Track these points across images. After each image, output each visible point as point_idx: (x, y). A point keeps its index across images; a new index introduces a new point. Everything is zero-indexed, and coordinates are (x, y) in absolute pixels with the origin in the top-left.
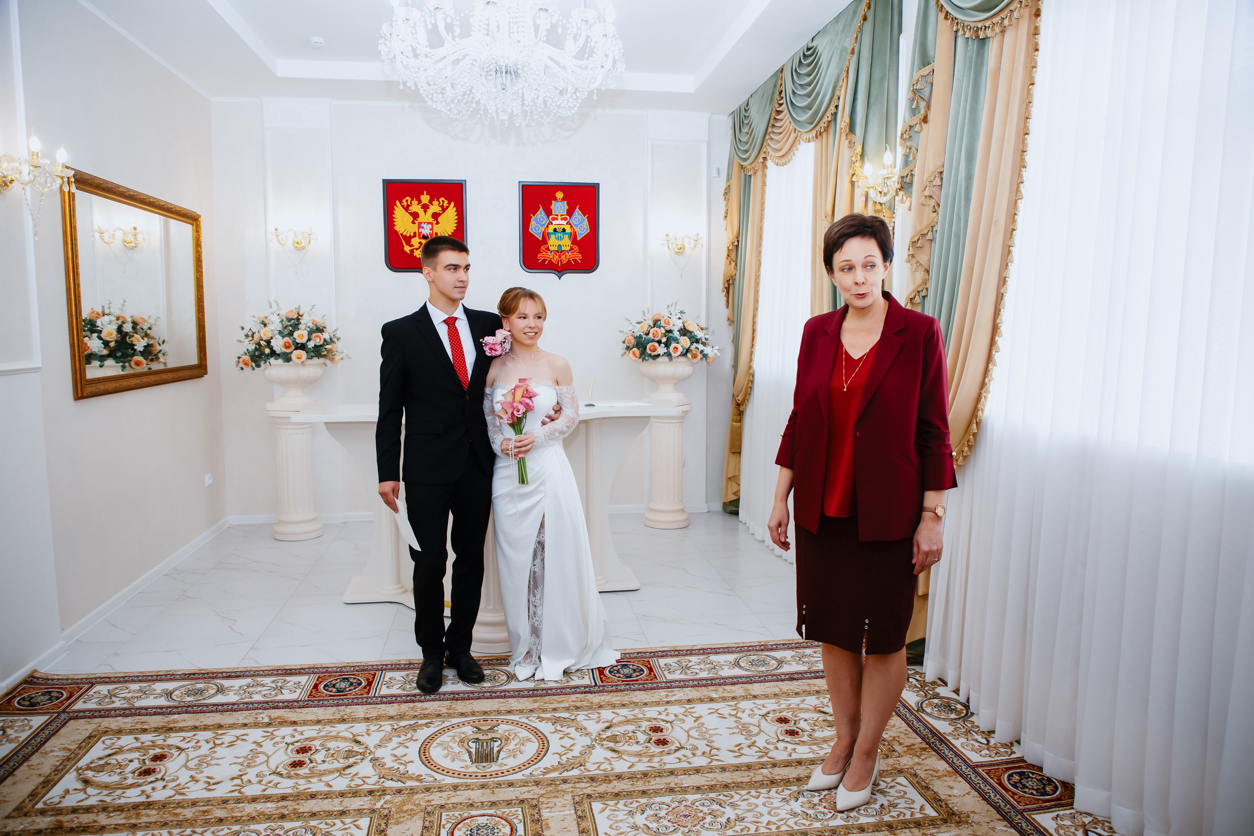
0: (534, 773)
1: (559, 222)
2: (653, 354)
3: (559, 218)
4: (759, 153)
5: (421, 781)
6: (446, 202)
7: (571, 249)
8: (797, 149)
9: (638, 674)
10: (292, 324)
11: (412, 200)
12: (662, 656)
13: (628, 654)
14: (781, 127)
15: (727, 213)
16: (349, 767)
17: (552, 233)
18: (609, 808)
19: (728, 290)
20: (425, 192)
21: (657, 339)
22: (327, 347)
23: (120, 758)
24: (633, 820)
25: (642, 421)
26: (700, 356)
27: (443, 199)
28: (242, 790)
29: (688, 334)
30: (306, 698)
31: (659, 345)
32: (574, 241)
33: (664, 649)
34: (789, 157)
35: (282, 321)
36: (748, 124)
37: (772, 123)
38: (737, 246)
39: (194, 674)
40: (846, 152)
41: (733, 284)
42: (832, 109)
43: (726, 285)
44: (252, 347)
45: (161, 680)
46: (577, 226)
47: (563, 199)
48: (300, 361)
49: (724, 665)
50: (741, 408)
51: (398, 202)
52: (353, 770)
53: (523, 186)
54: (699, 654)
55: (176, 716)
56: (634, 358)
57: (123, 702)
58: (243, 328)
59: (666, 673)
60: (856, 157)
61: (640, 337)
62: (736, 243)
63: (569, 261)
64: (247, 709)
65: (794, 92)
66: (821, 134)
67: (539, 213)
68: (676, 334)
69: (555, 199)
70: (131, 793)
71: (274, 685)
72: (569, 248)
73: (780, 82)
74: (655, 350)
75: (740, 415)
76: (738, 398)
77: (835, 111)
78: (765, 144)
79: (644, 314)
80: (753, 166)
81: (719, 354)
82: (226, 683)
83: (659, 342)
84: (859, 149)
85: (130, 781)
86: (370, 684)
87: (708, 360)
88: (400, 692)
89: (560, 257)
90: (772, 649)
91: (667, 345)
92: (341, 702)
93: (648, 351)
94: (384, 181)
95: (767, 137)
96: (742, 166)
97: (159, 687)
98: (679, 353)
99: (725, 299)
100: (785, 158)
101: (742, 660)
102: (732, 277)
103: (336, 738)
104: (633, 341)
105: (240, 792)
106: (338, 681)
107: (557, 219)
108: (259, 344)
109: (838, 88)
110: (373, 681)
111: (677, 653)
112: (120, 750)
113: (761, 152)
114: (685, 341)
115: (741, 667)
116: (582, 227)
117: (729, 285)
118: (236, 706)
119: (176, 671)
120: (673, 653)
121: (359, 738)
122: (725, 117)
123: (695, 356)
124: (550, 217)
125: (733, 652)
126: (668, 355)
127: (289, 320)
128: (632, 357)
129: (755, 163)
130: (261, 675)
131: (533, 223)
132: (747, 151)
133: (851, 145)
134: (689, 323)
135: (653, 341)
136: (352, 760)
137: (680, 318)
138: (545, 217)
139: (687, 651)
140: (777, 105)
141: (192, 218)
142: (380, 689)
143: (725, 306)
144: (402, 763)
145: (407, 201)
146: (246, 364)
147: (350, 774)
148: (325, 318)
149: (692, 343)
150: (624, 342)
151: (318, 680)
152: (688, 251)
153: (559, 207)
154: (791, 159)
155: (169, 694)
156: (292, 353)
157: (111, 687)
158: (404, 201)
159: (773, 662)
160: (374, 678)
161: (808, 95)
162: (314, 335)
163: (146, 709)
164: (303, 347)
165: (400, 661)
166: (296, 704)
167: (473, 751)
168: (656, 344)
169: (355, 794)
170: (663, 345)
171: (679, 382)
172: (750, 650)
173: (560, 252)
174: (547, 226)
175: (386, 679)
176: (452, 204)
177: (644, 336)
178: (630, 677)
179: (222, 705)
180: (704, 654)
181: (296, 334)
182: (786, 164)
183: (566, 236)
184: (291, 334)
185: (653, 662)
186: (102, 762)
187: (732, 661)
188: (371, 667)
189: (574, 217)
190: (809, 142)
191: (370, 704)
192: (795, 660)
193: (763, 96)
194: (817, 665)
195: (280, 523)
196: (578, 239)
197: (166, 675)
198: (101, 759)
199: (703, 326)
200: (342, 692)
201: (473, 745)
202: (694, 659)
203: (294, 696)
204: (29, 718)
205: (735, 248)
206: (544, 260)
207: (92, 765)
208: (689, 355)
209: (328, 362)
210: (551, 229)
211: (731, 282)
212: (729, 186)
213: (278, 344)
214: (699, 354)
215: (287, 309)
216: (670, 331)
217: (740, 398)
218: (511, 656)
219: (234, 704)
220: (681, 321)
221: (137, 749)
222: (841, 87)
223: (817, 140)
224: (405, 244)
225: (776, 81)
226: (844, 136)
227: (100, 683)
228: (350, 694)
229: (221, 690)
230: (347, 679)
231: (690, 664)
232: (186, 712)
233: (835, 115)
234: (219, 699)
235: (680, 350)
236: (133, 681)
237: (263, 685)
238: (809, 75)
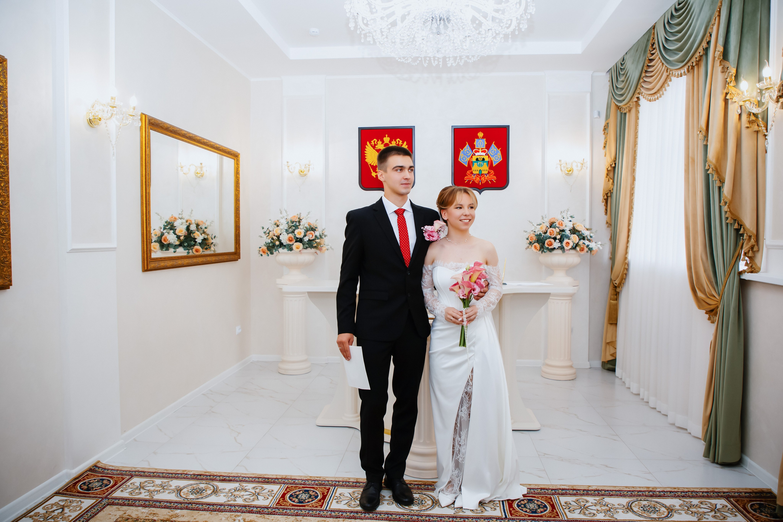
1: (480, 153)
2: (550, 247)
3: (480, 150)
4: (633, 95)
6: (401, 141)
7: (489, 173)
8: (668, 85)
9: (542, 510)
10: (294, 225)
11: (378, 141)
12: (562, 494)
13: (533, 489)
14: (652, 72)
15: (605, 144)
17: (475, 162)
19: (606, 200)
20: (387, 135)
21: (553, 236)
22: (317, 241)
25: (544, 297)
26: (586, 249)
27: (398, 139)
29: (577, 233)
30: (275, 506)
31: (555, 241)
32: (491, 167)
33: (563, 487)
34: (661, 93)
35: (288, 223)
36: (624, 74)
37: (646, 70)
38: (614, 168)
39: (201, 475)
40: (719, 77)
41: (611, 196)
42: (704, 45)
43: (606, 197)
44: (269, 241)
45: (177, 478)
46: (493, 156)
47: (483, 137)
48: (298, 250)
49: (618, 508)
50: (618, 290)
51: (368, 143)
53: (455, 129)
54: (595, 495)
55: (178, 511)
56: (535, 251)
57: (147, 494)
58: (263, 228)
59: (566, 511)
60: (731, 78)
61: (540, 235)
62: (613, 165)
63: (487, 181)
64: (230, 511)
65: (666, 39)
66: (693, 67)
67: (466, 147)
68: (568, 233)
69: (478, 137)
71: (253, 491)
72: (487, 172)
73: (652, 36)
74: (551, 245)
75: (616, 295)
76: (615, 282)
77: (707, 46)
78: (639, 87)
79: (543, 218)
80: (628, 105)
81: (601, 248)
82: (221, 485)
83: (555, 239)
84: (733, 71)
86: (324, 497)
87: (592, 253)
88: (346, 508)
89: (480, 178)
90: (660, 496)
91: (561, 241)
92: (300, 512)
93: (546, 245)
94: (359, 128)
95: (641, 81)
96: (618, 107)
97: (175, 483)
98: (570, 247)
99: (604, 208)
100: (656, 94)
101: (634, 504)
102: (610, 191)
104: (535, 238)
106: (301, 492)
107: (478, 152)
108: (273, 239)
109: (710, 26)
110: (326, 495)
111: (575, 492)
113: (636, 93)
114: (575, 238)
115: (633, 512)
116: (496, 155)
117: (607, 197)
118: (222, 507)
119: (189, 471)
120: (571, 492)
122: (604, 74)
123: (582, 250)
124: (474, 150)
125: (624, 496)
126: (562, 248)
127: (292, 222)
128: (534, 250)
129: (631, 103)
130: (246, 481)
131: (461, 155)
132: (622, 95)
133: (725, 70)
134: (578, 224)
135: (550, 238)
137: (570, 221)
138: (470, 150)
139: (584, 490)
140: (649, 55)
141: (235, 156)
142: (331, 503)
143: (604, 213)
145: (374, 142)
146: (264, 252)
148: (317, 221)
149: (580, 240)
150: (527, 239)
151: (286, 490)
152: (575, 172)
153: (480, 143)
154: (663, 94)
155: (179, 490)
156: (293, 244)
157: (143, 480)
158: (372, 142)
159: (663, 509)
160: (328, 492)
161: (679, 40)
162: (309, 232)
163: (160, 502)
164: (300, 240)
165: (349, 478)
166: (266, 510)
168: (552, 240)
170: (557, 241)
171: (569, 269)
172: (640, 496)
173: (480, 175)
174: (472, 157)
175: (337, 494)
176: (405, 143)
177: (543, 235)
178: (535, 512)
179: (213, 505)
180: (598, 495)
181: (296, 232)
182: (658, 99)
183: (485, 164)
184: (293, 232)
185: (555, 498)
187: (625, 504)
188: (327, 482)
189: (491, 150)
190: (681, 76)
191: (322, 516)
192: (683, 510)
193: (637, 50)
194: (706, 516)
195: (283, 362)
196: (494, 165)
197: (181, 474)
199: (588, 227)
200: (302, 503)
202: (591, 500)
203: (266, 503)
204: (82, 500)
205: (612, 169)
206: (469, 181)
208: (578, 249)
209: (318, 251)
210: (474, 159)
211: (609, 195)
212: (608, 123)
213: (284, 239)
214: (585, 248)
215: (292, 215)
216: (563, 231)
217: (617, 282)
218: (436, 482)
219: (221, 505)
220: (571, 223)
222: (713, 25)
223: (688, 74)
224: (372, 171)
225: (649, 37)
226: (717, 63)
227: (137, 476)
228: (308, 505)
229: (215, 491)
230: (308, 491)
231: (587, 505)
232: (187, 508)
233: (706, 50)
234: (213, 499)
235: (571, 244)
236: (159, 477)
237: (246, 490)
238: (679, 24)
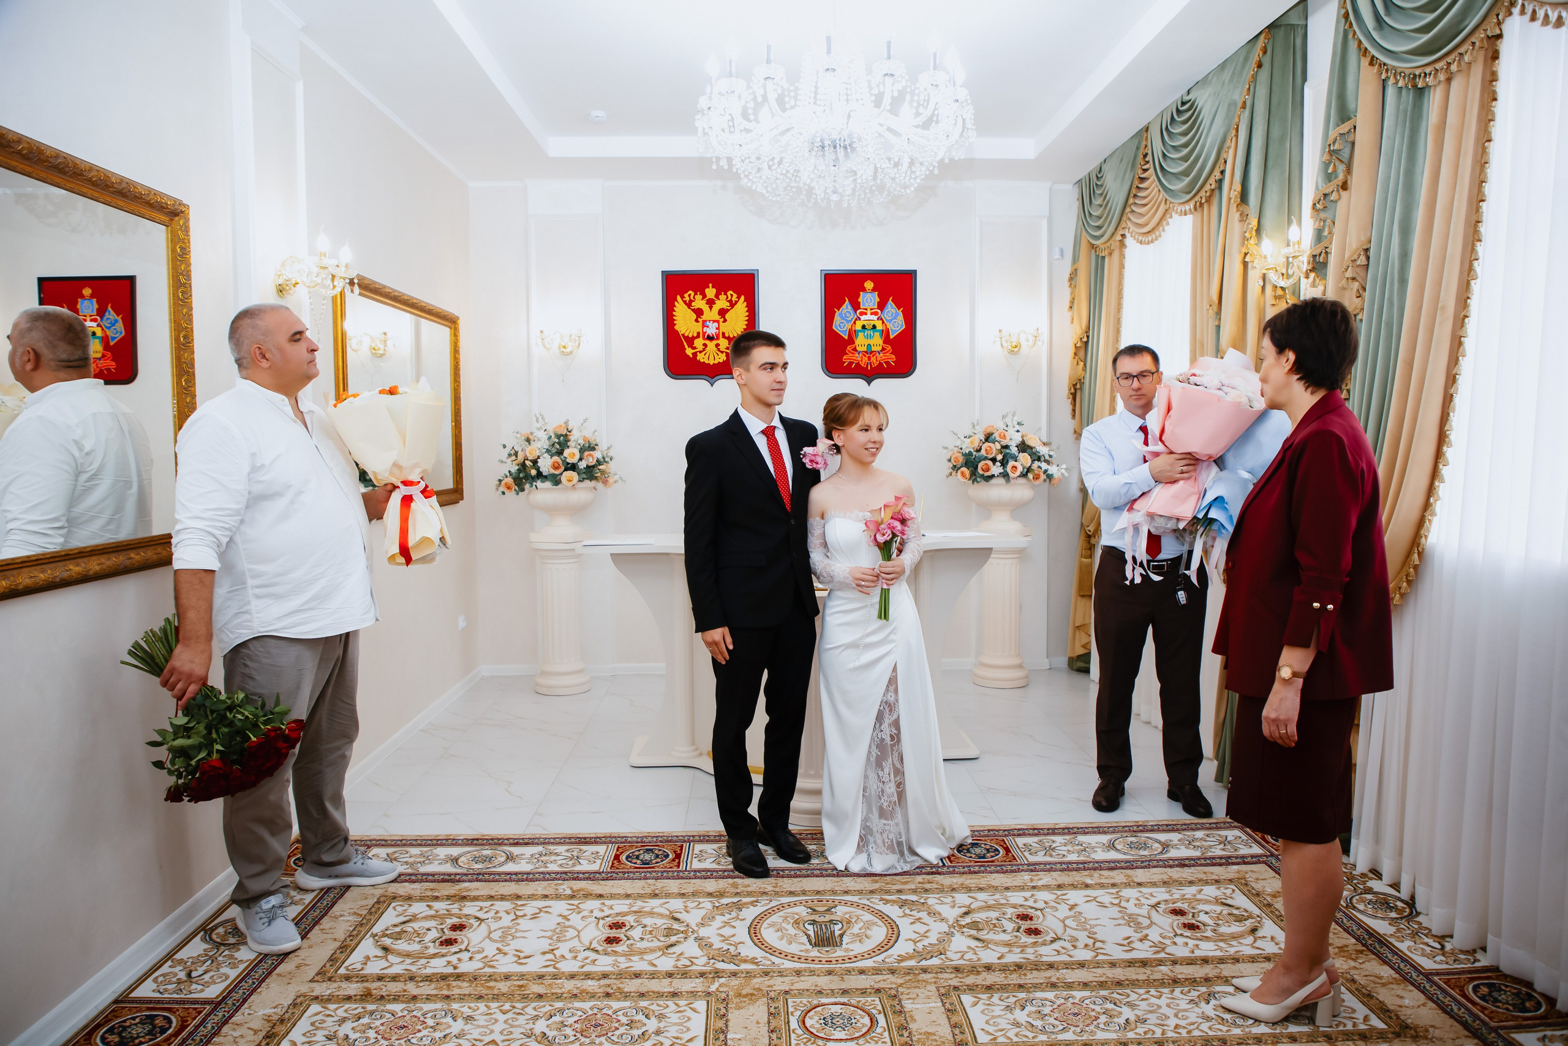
0: (887, 960)
1: (869, 317)
2: (986, 474)
3: (869, 312)
4: (1116, 229)
5: (756, 964)
6: (735, 296)
7: (883, 349)
8: (1168, 224)
9: (992, 854)
10: (561, 443)
11: (696, 294)
12: (1019, 835)
13: (977, 831)
14: (1145, 197)
15: (1072, 302)
16: (672, 945)
17: (860, 331)
18: (982, 1002)
19: (1074, 396)
20: (710, 285)
21: (991, 456)
22: (601, 467)
23: (416, 925)
24: (1013, 1017)
25: (982, 554)
26: (1043, 477)
27: (731, 292)
28: (557, 966)
29: (1029, 450)
30: (609, 870)
31: (994, 464)
32: (887, 339)
33: (1020, 827)
34: (1157, 233)
35: (550, 438)
36: (1101, 194)
37: (1133, 193)
38: (1086, 343)
39: (478, 840)
40: (1236, 227)
41: (1081, 389)
42: (1217, 174)
43: (1073, 391)
44: (514, 469)
45: (442, 845)
46: (890, 321)
47: (874, 290)
48: (570, 484)
49: (1096, 847)
51: (679, 298)
52: (676, 949)
53: (827, 276)
54: (1064, 834)
55: (467, 884)
56: (963, 480)
57: (406, 867)
58: (504, 446)
59: (1026, 854)
60: (1251, 232)
61: (970, 453)
62: (1085, 339)
63: (880, 364)
64: (544, 879)
65: (1164, 155)
66: (1201, 205)
67: (844, 306)
68: (1014, 450)
69: (864, 290)
70: (435, 962)
71: (569, 854)
72: (880, 348)
73: (1144, 143)
74: (988, 470)
75: (1090, 549)
76: (1089, 528)
77: (1221, 177)
78: (1124, 218)
79: (974, 426)
80: (1108, 244)
81: (1066, 474)
82: (516, 850)
83: (994, 460)
84: (1254, 223)
85: (432, 951)
86: (678, 856)
87: (1053, 482)
88: (714, 866)
89: (869, 358)
90: (1152, 831)
91: (1004, 463)
92: (648, 875)
93: (980, 471)
94: (663, 273)
95: (1128, 210)
96: (1093, 246)
97: (442, 852)
98: (1018, 473)
99: (1070, 407)
100: (1150, 234)
101: (1117, 842)
102: (1080, 380)
103: (651, 914)
104: (961, 459)
105: (555, 968)
106: (641, 852)
107: (866, 314)
108: (523, 465)
109: (1225, 149)
110: (681, 854)
111: (1036, 831)
112: (414, 918)
113: (1119, 228)
114: (1025, 459)
115: (1117, 850)
116: (895, 322)
117: (1076, 390)
118: (531, 876)
119: (457, 835)
120: (1031, 831)
121: (677, 915)
122: (1069, 187)
123: (1037, 477)
124: (858, 312)
125: (1105, 833)
126: (1005, 475)
127: (558, 436)
128: (961, 478)
129: (1111, 242)
130: (552, 843)
131: (837, 319)
132: (1099, 227)
133: (1244, 217)
134: (1029, 436)
135: (986, 458)
136: (673, 939)
137: (1018, 431)
138: (852, 311)
139: (1048, 829)
140: (1140, 171)
141: (450, 321)
142: (691, 862)
143: (1070, 416)
144: (731, 944)
145: (690, 295)
146: (509, 488)
147: (674, 953)
148: (596, 434)
149: (1033, 461)
150: (950, 460)
151: (618, 850)
152: (1024, 349)
153: (869, 299)
154: (1160, 236)
155: (455, 860)
156: (561, 474)
157: (390, 850)
158: (686, 295)
159: (1157, 845)
160: (681, 850)
161: (1185, 159)
162: (586, 453)
163: (433, 875)
164: (573, 467)
165: (708, 832)
166: (598, 875)
167: (811, 933)
168: (990, 463)
169: (685, 974)
170: (998, 464)
171: (1016, 509)
172: (1126, 831)
173: (869, 353)
174: (855, 323)
175: (696, 851)
176: (743, 298)
177: (974, 453)
178: (984, 857)
179: (516, 874)
180: (1069, 833)
181: (566, 453)
182: (1152, 242)
183: (877, 334)
184: (560, 453)
185: (1009, 840)
186: (398, 929)
187: (1105, 842)
188: (675, 838)
189: (886, 311)
190: (1185, 214)
191: (682, 878)
192: (1183, 844)
193: (1121, 160)
194: (1212, 850)
195: (543, 673)
196: (892, 337)
197: (446, 840)
198: (395, 926)
199: (1045, 440)
200: (648, 864)
201: (810, 927)
202: (1059, 839)
203: (595, 867)
205: (1083, 345)
206: (851, 363)
207: (388, 932)
208: (1030, 476)
209: (600, 485)
210: (858, 326)
211: (1078, 386)
212: (1076, 270)
213: (546, 464)
214: (1042, 474)
215: (554, 423)
216: (1007, 447)
217: (1092, 528)
219: (528, 874)
220: (1019, 434)
221: (433, 917)
222: (1229, 148)
223: (1196, 213)
224: (686, 346)
225: (1139, 143)
226: (1233, 207)
227: (376, 845)
228: (658, 867)
229: (510, 858)
230: (651, 850)
231: (1054, 845)
232: (477, 880)
233: (1220, 182)
234: (510, 867)
235: (1020, 469)
236: (411, 845)
237: (557, 854)
238: (1184, 134)
